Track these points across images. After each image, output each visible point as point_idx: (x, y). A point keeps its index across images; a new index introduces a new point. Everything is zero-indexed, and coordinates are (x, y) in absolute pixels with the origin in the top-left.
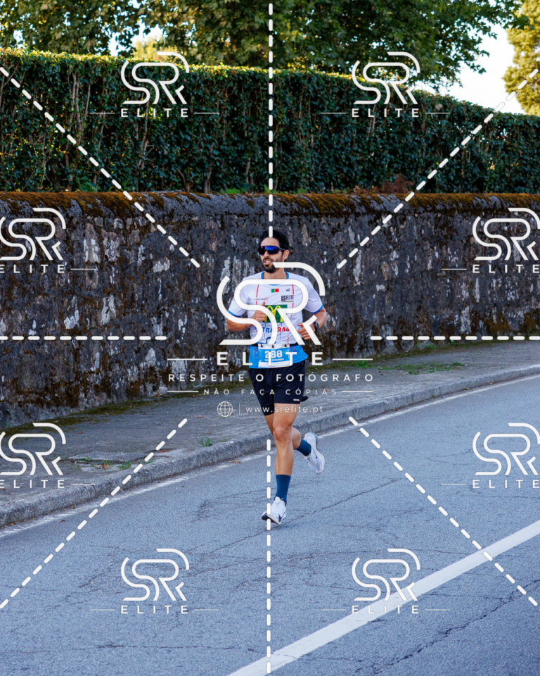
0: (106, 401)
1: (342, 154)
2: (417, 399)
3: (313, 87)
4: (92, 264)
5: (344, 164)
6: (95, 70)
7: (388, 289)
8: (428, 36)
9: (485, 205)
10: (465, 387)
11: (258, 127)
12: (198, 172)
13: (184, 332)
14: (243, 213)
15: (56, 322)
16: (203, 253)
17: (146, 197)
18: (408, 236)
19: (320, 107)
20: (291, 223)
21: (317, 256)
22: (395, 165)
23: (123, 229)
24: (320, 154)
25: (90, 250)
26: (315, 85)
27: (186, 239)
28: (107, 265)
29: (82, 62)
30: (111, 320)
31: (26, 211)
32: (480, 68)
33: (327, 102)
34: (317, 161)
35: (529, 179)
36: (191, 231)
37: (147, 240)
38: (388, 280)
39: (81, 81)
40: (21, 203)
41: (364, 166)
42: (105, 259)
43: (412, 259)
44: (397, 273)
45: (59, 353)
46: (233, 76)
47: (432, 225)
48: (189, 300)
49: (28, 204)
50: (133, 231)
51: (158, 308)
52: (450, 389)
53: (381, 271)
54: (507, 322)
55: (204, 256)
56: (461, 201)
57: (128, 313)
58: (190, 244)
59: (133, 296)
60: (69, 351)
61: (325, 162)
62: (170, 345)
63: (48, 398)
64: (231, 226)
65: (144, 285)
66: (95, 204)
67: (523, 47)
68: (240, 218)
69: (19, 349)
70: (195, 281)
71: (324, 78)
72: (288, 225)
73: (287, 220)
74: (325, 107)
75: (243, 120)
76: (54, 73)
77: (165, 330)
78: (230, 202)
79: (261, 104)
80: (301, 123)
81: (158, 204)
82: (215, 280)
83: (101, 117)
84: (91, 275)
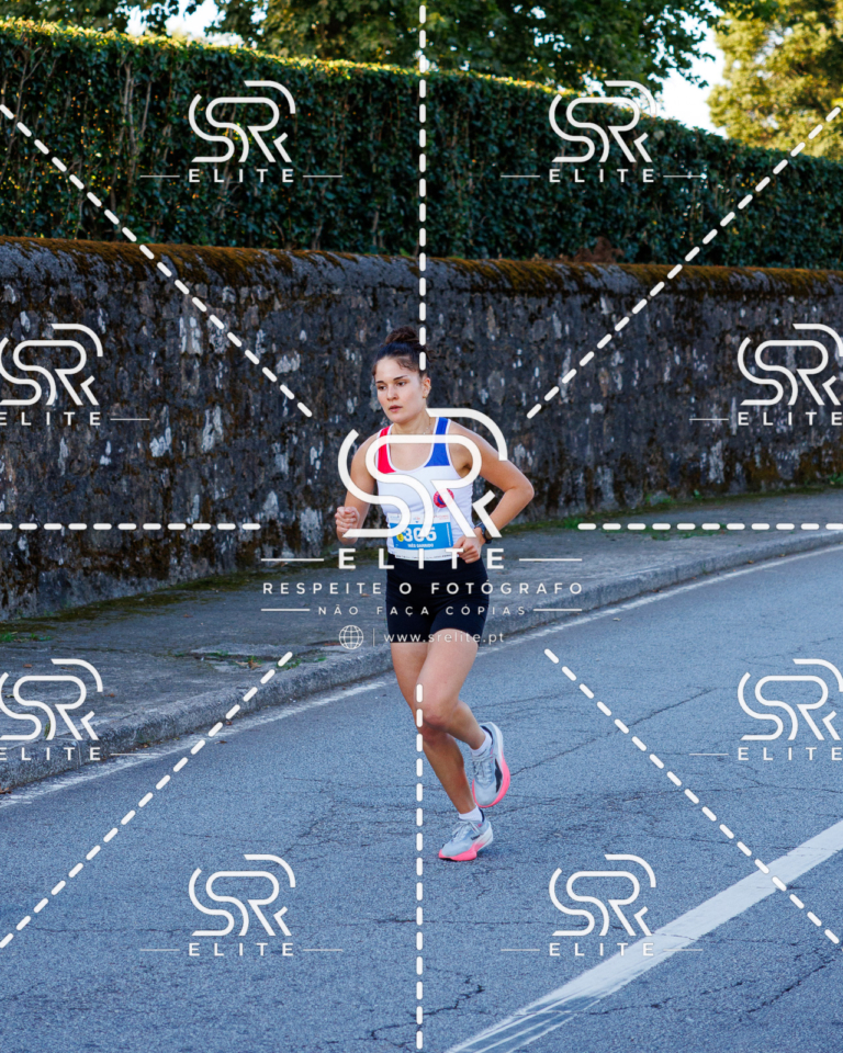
0: (207, 572)
1: (514, 204)
2: (683, 576)
3: (476, 100)
4: (191, 357)
5: (518, 219)
6: (158, 59)
7: (607, 410)
8: (630, 27)
9: (747, 284)
10: (747, 559)
11: (393, 158)
12: (303, 226)
13: (318, 467)
14: (405, 286)
15: (139, 445)
16: (346, 346)
17: (266, 256)
18: (637, 329)
19: (485, 129)
20: (472, 304)
21: (507, 357)
22: (593, 224)
23: (235, 304)
24: (483, 203)
25: (188, 335)
26: (478, 96)
27: (322, 323)
28: (213, 360)
29: (140, 46)
30: (217, 445)
31: (99, 270)
32: (701, 81)
33: (494, 123)
34: (478, 214)
35: (790, 250)
36: (331, 311)
37: (269, 322)
38: (608, 397)
39: (138, 77)
40: (91, 257)
41: (546, 224)
42: (209, 349)
43: (642, 364)
44: (620, 387)
45: (142, 494)
46: (358, 78)
47: (671, 314)
48: (326, 418)
49: (101, 259)
50: (249, 307)
51: (283, 429)
52: (727, 562)
53: (597, 381)
54: (774, 465)
55: (347, 351)
56: (713, 277)
57: (241, 435)
58: (328, 331)
59: (247, 409)
60: (157, 492)
61: (489, 215)
62: (298, 487)
63: (126, 564)
64: (388, 305)
65: (263, 393)
66: (195, 264)
67: (738, 54)
68: (400, 293)
69: (86, 486)
70: (335, 389)
71: (492, 84)
72: (468, 306)
73: (465, 299)
74: (492, 130)
75: (370, 147)
76: (98, 62)
77: (292, 463)
78: (385, 268)
79: (399, 123)
80: (456, 154)
81: (284, 266)
82: (363, 389)
83: (164, 133)
84: (189, 374)
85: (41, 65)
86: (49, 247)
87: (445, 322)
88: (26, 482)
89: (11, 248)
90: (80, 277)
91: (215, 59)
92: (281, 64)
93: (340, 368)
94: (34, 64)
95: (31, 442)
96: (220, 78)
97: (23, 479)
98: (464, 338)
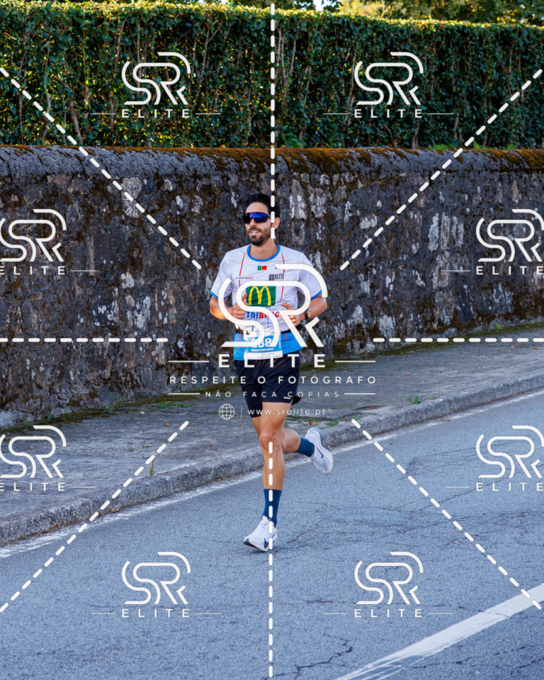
3: (524, 41)
4: (299, 220)
6: (300, 25)
11: (466, 82)
12: (405, 128)
13: (391, 289)
14: (452, 169)
16: (410, 210)
17: (352, 153)
19: (531, 61)
20: (501, 179)
23: (329, 186)
24: (531, 109)
25: (296, 206)
26: (526, 39)
27: (393, 195)
28: (314, 222)
29: (287, 17)
31: (231, 167)
33: (538, 57)
34: (528, 117)
36: (399, 187)
37: (354, 196)
39: (286, 36)
40: (226, 159)
42: (311, 215)
46: (441, 30)
48: (397, 256)
49: (233, 160)
50: (340, 187)
51: (365, 265)
55: (411, 213)
57: (335, 270)
58: (397, 200)
59: (340, 253)
61: (536, 117)
62: (377, 302)
64: (439, 182)
65: (351, 242)
66: (301, 160)
68: (449, 174)
70: (403, 238)
71: (535, 31)
72: (498, 181)
73: (496, 176)
74: (536, 62)
75: (451, 75)
76: (259, 28)
77: (372, 287)
78: (438, 158)
79: (471, 59)
80: (511, 77)
81: (365, 159)
82: (423, 237)
83: (306, 72)
84: (297, 231)
85: (219, 32)
86: (197, 154)
87: (481, 192)
88: (183, 305)
89: (170, 156)
90: (218, 173)
91: (340, 22)
92: (387, 23)
93: (406, 224)
94: (214, 31)
95: (185, 279)
96: (344, 35)
97: (180, 302)
98: (496, 202)
